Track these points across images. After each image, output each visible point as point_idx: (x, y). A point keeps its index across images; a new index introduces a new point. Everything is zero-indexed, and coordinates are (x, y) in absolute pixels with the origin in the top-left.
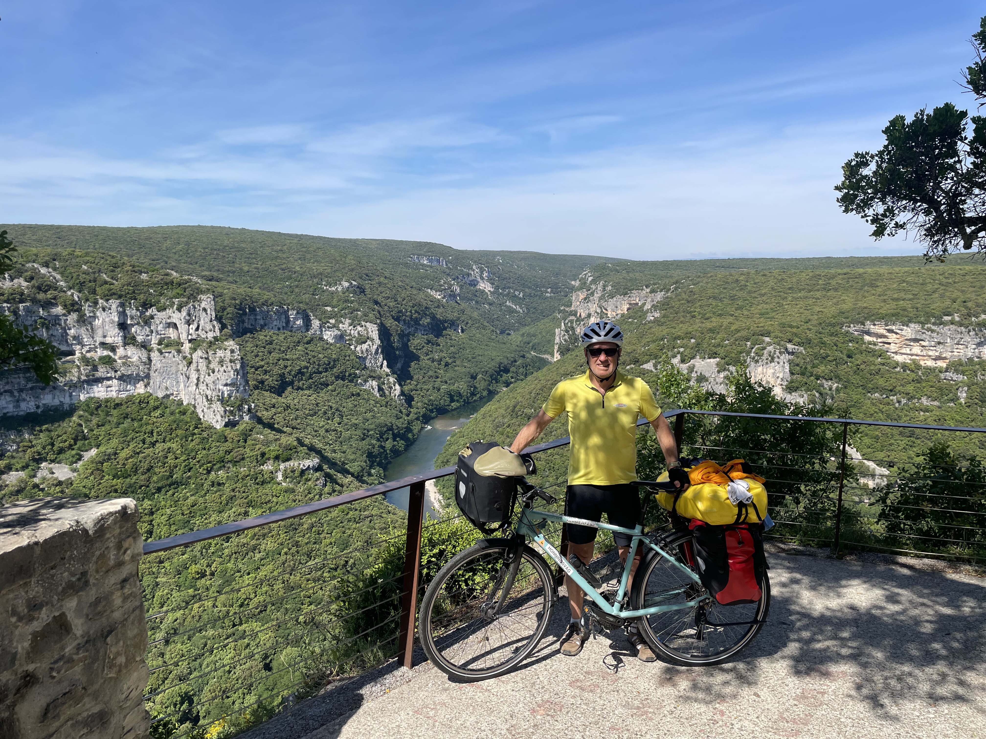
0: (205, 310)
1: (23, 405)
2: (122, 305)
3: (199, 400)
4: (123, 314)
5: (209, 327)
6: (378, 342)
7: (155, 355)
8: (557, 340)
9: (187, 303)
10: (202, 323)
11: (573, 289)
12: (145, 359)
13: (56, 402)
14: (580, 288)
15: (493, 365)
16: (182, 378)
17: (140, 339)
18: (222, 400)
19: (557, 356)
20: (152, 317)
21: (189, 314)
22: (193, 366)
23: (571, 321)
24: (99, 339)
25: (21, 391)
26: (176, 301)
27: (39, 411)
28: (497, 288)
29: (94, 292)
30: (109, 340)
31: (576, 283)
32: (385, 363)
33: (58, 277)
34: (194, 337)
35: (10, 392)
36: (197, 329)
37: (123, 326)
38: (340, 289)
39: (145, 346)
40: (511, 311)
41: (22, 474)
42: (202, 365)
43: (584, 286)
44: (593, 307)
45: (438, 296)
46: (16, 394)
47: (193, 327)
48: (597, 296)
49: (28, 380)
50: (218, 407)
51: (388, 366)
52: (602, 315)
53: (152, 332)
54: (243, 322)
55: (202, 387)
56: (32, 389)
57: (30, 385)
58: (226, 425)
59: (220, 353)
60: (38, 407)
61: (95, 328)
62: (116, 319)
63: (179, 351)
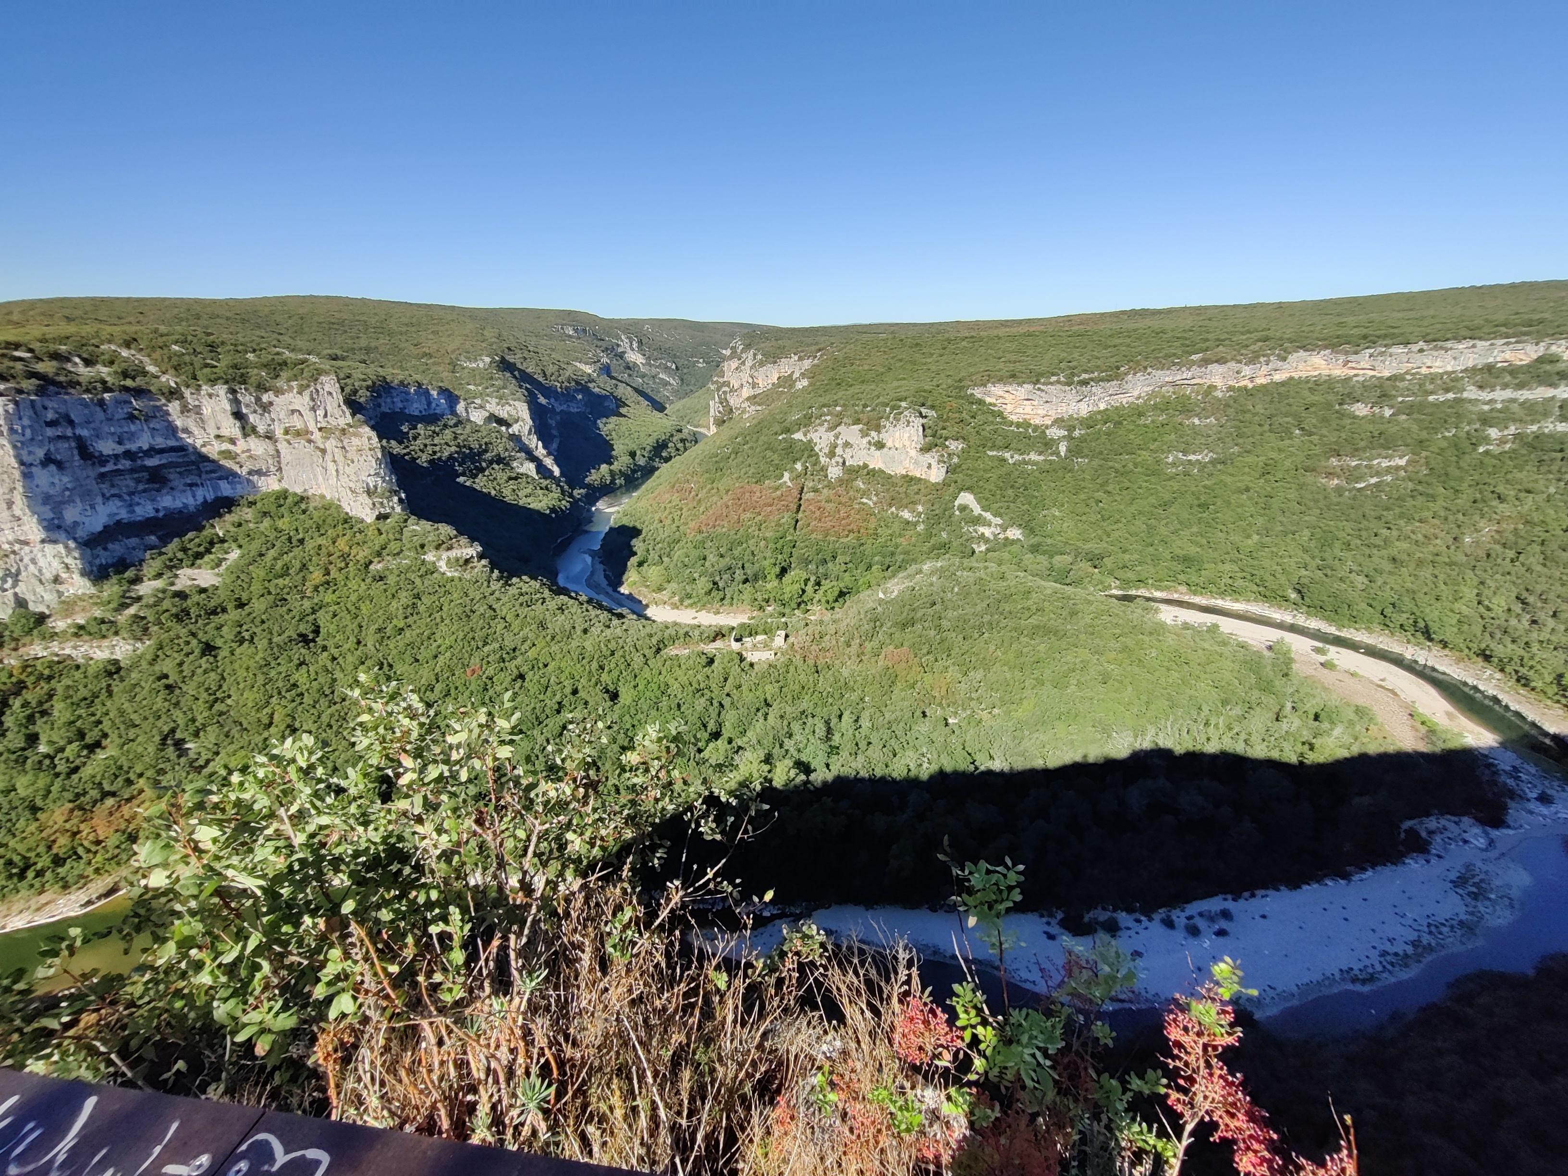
0: (330, 393)
1: (139, 510)
2: (233, 392)
3: (343, 494)
4: (236, 402)
5: (337, 412)
6: (530, 422)
7: (282, 446)
8: (712, 413)
9: (308, 386)
10: (329, 408)
11: (724, 359)
12: (272, 452)
13: (178, 504)
14: (731, 358)
15: (651, 441)
16: (319, 470)
17: (261, 429)
18: (369, 493)
19: (713, 429)
20: (271, 403)
21: (313, 399)
22: (328, 457)
23: (725, 393)
24: (213, 432)
25: (131, 494)
26: (294, 384)
27: (161, 514)
28: (649, 358)
29: (195, 378)
30: (225, 432)
31: (727, 352)
32: (540, 444)
33: (146, 359)
34: (324, 425)
35: (118, 496)
36: (326, 416)
37: (238, 415)
38: (481, 365)
39: (269, 436)
40: (667, 383)
41: (159, 584)
42: (339, 456)
43: (734, 355)
44: (745, 377)
45: (588, 369)
46: (127, 498)
47: (320, 412)
48: (749, 363)
49: (138, 481)
50: (364, 499)
51: (545, 447)
52: (754, 385)
53: (273, 420)
54: (379, 406)
55: (344, 480)
56: (144, 491)
57: (141, 487)
58: (379, 518)
59: (355, 441)
60: (157, 511)
61: (205, 418)
62: (228, 407)
63: (310, 441)
